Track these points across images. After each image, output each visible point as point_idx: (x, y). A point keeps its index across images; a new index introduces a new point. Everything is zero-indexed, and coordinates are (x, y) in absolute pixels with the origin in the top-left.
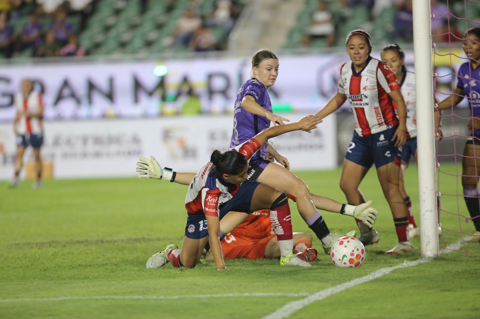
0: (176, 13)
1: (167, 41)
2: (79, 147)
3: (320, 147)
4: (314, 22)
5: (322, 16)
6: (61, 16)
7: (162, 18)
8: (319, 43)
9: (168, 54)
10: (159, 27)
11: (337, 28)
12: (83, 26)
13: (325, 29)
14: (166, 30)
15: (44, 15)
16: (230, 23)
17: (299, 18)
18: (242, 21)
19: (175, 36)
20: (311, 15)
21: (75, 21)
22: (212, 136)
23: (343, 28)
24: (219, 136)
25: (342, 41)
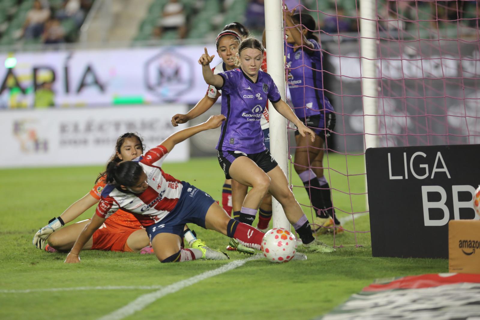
1: (17, 33)
5: (173, 8)
8: (170, 34)
9: (19, 45)
10: (9, 18)
11: (188, 19)
14: (15, 22)
18: (93, 13)
20: (163, 7)
22: (63, 129)
23: (194, 20)
24: (71, 128)
25: (194, 33)
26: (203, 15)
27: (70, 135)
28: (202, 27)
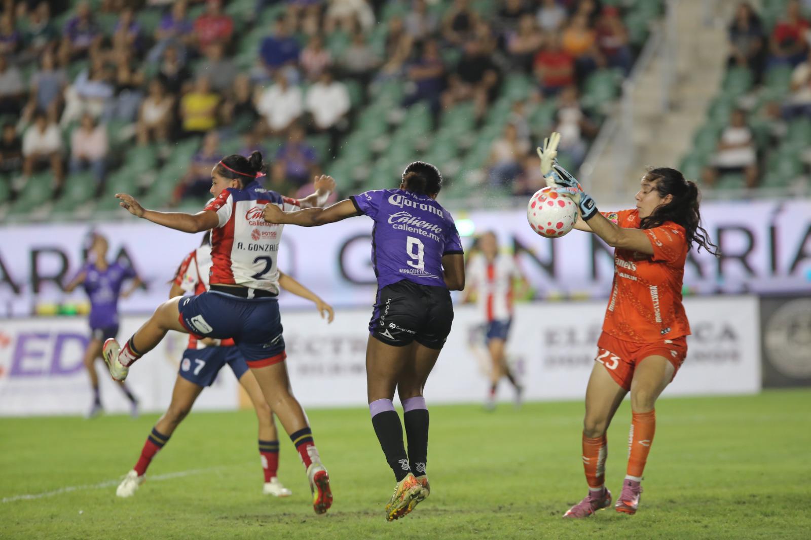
0: (489, 131)
1: (474, 177)
2: (327, 357)
3: (735, 356)
4: (722, 146)
5: (736, 136)
6: (296, 136)
7: (467, 140)
8: (730, 180)
9: (477, 199)
10: (462, 153)
11: (760, 156)
12: (335, 152)
13: (744, 157)
14: (473, 159)
15: (269, 134)
16: (580, 148)
17: (697, 139)
18: (600, 145)
19: (489, 169)
20: (720, 134)
21: (320, 145)
22: (550, 338)
23: (772, 155)
24: (563, 338)
25: (771, 177)
26: (786, 148)
27: (562, 350)
28: (786, 167)
